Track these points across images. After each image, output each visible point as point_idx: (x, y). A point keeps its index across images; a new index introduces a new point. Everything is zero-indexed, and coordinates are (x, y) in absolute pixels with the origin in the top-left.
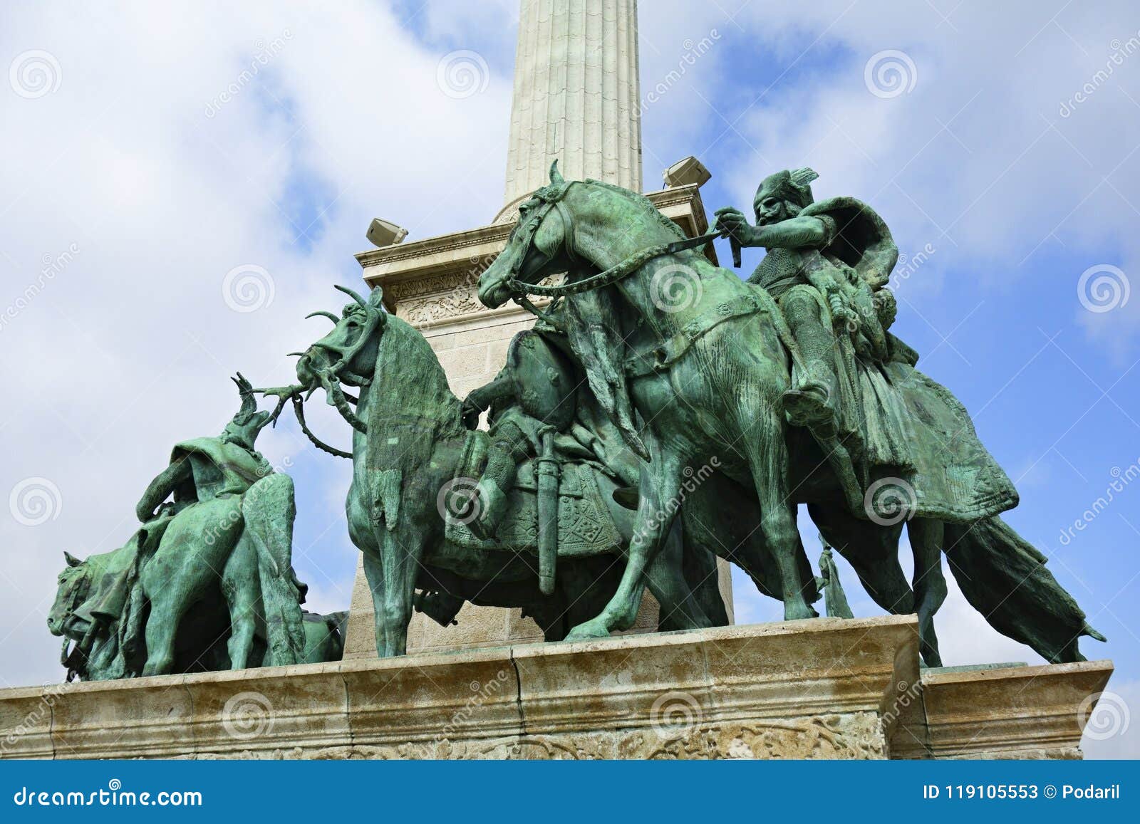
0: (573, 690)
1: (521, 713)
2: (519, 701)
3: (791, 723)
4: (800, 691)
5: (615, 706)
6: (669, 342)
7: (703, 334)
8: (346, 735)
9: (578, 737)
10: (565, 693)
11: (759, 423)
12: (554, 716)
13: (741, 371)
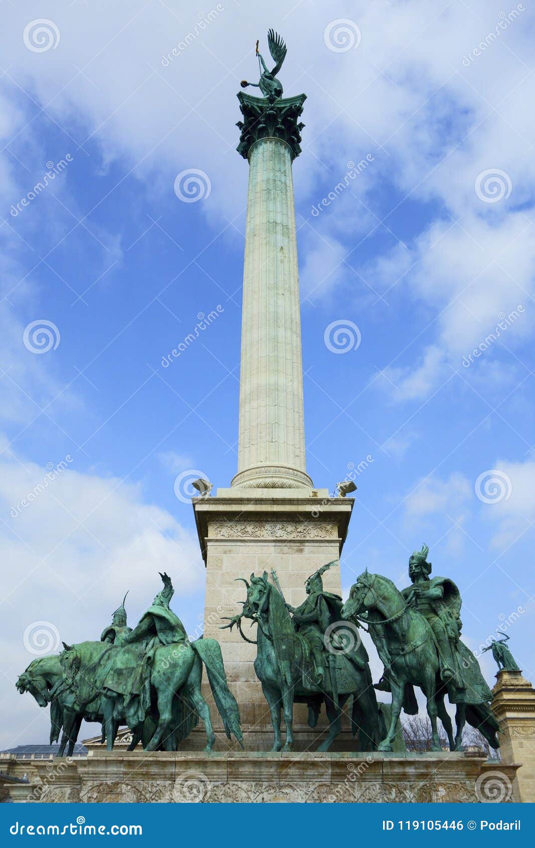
0: (398, 770)
1: (383, 775)
2: (383, 772)
3: (454, 783)
4: (457, 774)
5: (409, 775)
6: (406, 646)
7: (418, 647)
8: (329, 779)
9: (398, 783)
10: (396, 771)
11: (431, 677)
12: (392, 777)
13: (427, 659)
